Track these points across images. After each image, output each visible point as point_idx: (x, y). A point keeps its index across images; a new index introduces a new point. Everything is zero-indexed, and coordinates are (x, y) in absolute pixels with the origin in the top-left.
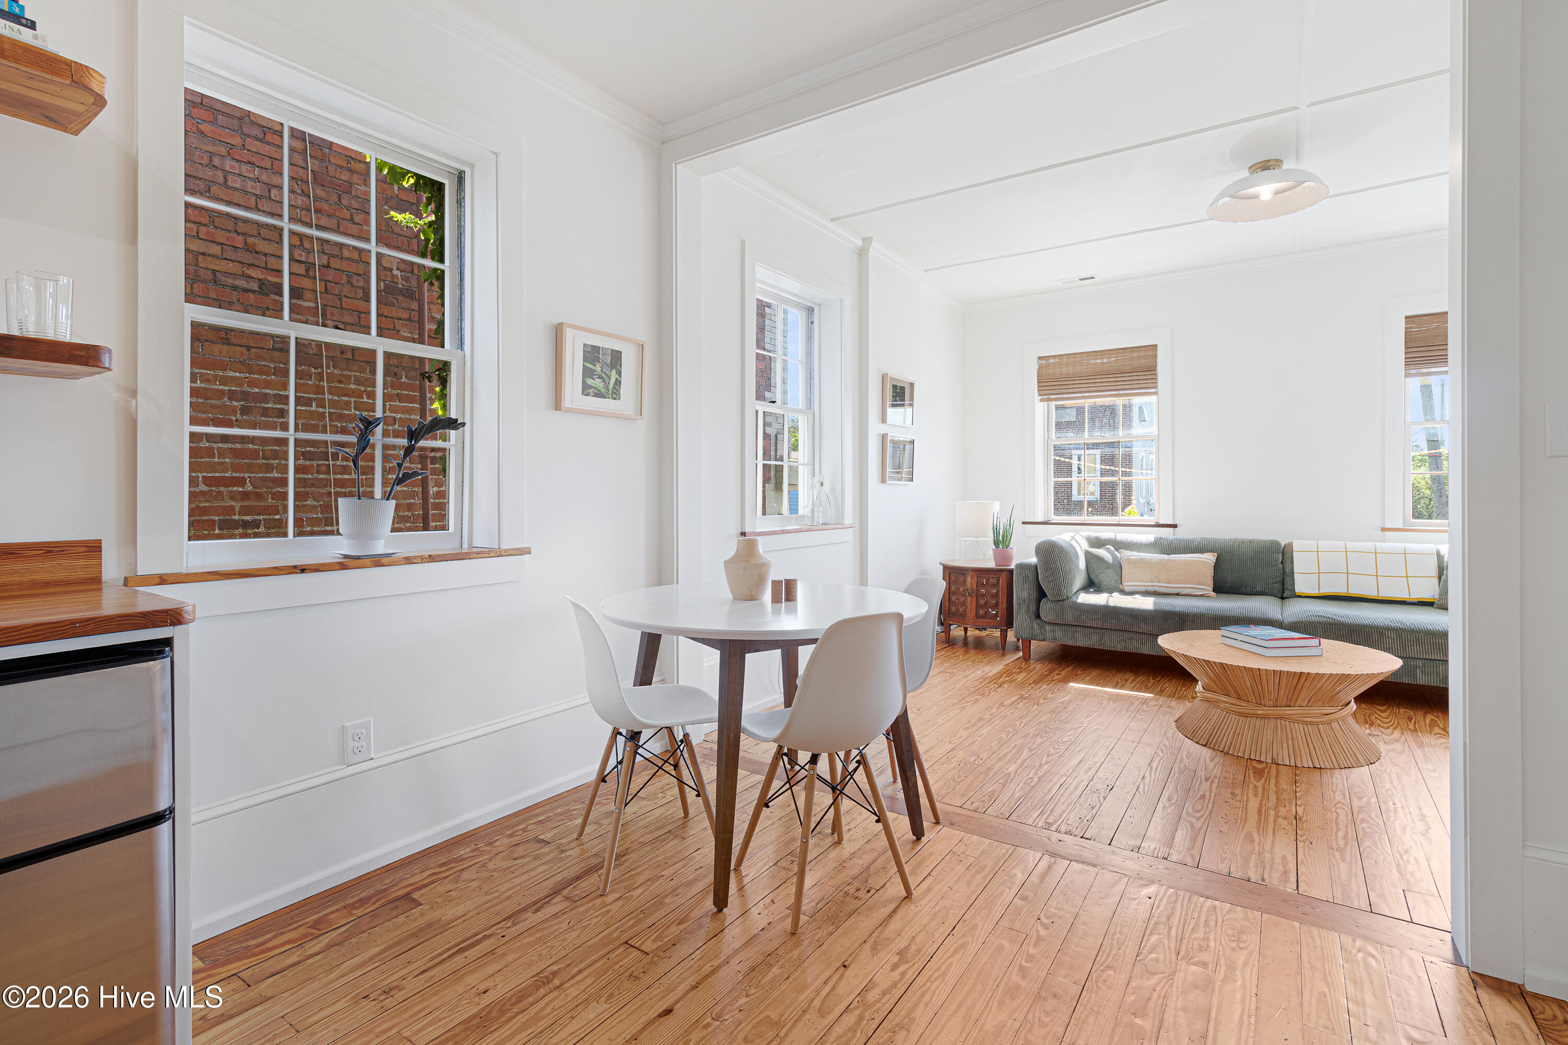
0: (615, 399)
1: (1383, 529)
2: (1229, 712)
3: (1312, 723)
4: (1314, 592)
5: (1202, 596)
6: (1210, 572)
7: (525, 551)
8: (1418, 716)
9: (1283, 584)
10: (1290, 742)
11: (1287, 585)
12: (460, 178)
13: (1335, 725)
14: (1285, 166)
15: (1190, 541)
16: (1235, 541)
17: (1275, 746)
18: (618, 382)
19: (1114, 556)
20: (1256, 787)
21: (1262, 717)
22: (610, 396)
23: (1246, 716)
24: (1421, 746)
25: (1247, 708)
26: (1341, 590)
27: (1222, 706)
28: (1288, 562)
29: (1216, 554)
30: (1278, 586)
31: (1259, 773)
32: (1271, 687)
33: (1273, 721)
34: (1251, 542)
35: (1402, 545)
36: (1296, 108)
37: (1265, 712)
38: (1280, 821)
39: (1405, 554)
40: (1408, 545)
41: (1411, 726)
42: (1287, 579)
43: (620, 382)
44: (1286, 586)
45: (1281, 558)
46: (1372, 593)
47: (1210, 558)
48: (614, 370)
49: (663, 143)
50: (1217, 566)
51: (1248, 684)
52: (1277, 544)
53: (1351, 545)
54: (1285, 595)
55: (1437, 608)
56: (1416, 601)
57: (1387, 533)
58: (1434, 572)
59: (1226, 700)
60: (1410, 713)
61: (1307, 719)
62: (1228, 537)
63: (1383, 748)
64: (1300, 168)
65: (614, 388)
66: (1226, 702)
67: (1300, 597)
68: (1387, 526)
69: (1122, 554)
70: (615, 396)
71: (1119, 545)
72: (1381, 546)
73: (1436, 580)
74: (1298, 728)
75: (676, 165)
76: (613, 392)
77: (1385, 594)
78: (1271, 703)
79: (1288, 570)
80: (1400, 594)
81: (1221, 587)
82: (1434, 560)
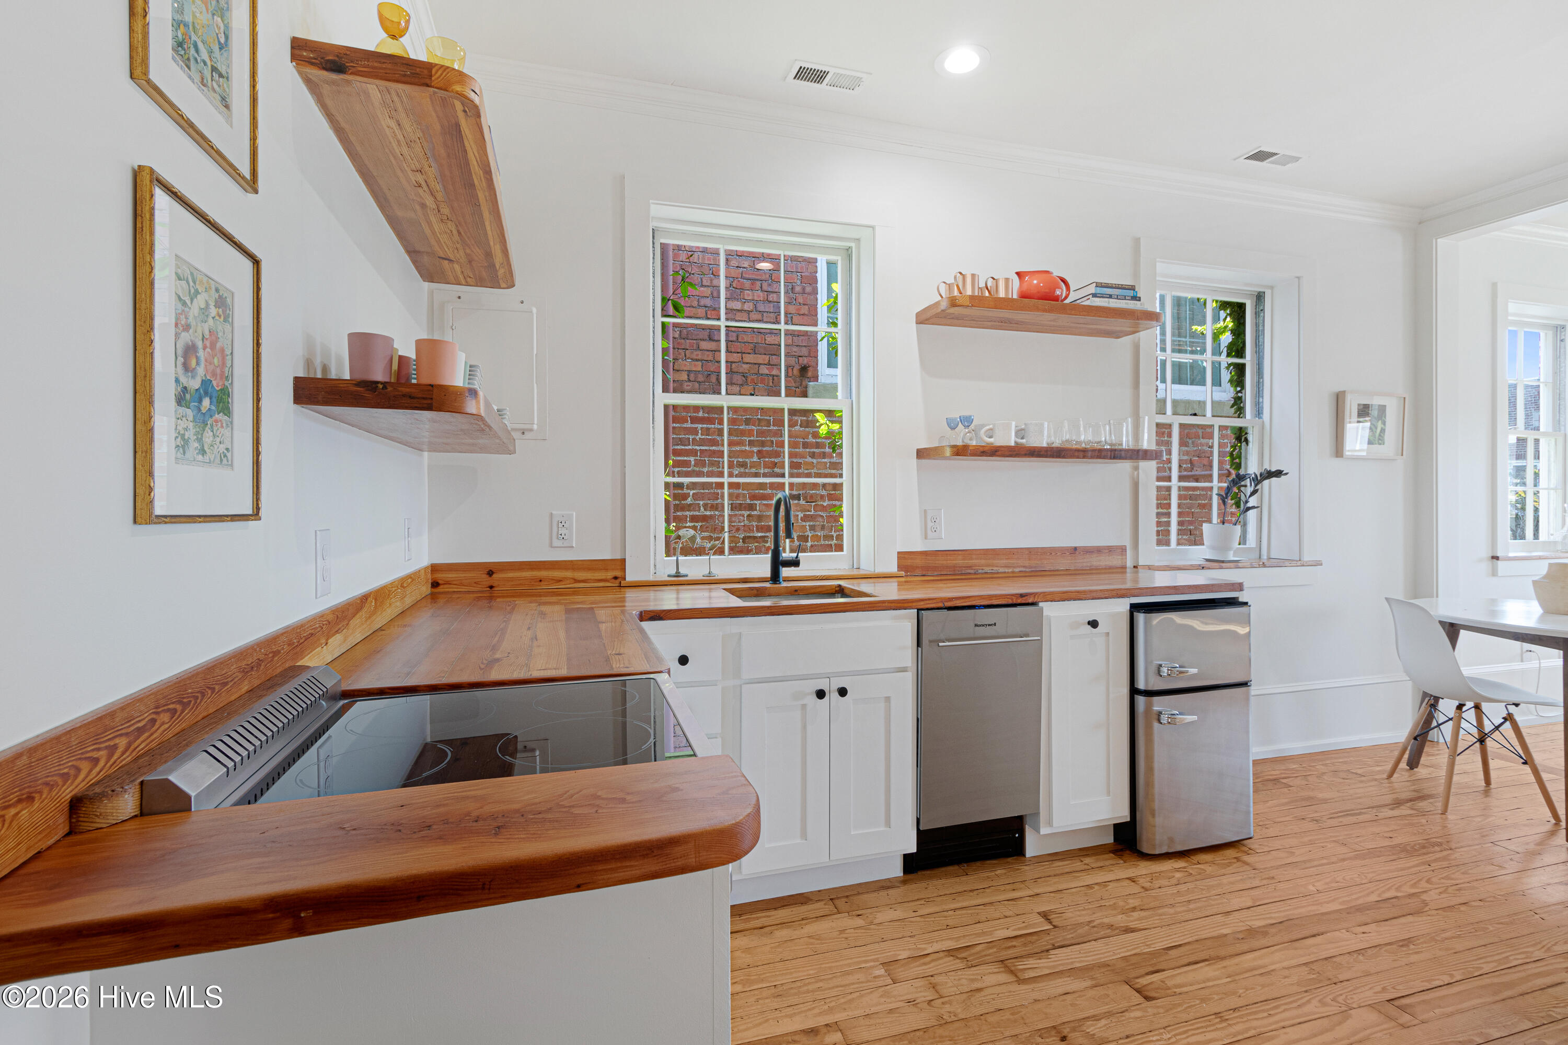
0: (1380, 444)
7: (1318, 564)
12: (1260, 298)
18: (1383, 431)
22: (1377, 442)
43: (1384, 430)
48: (1380, 422)
49: (1420, 223)
65: (1380, 435)
70: (1380, 442)
75: (1436, 239)
76: (1379, 439)
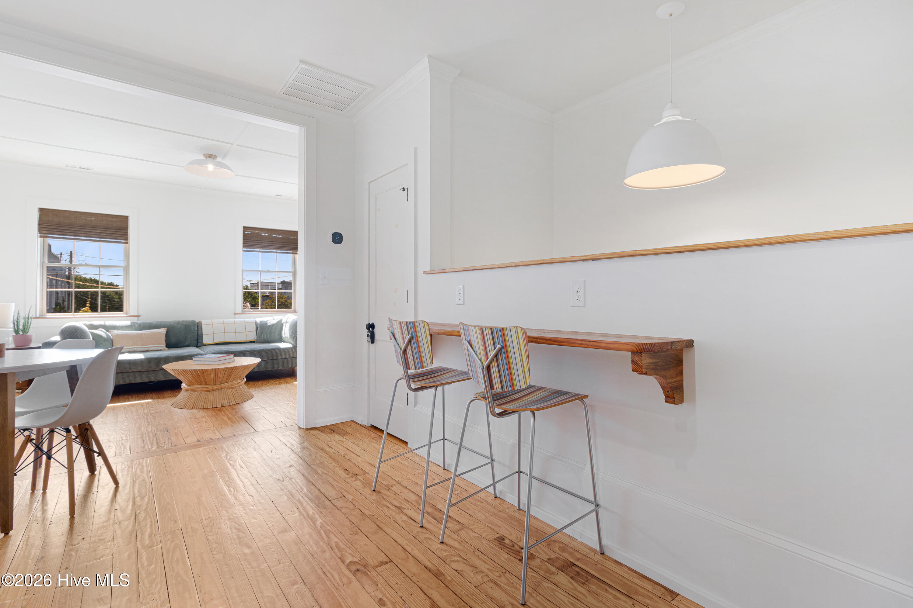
1: (235, 314)
2: (201, 392)
3: (234, 388)
4: (212, 342)
5: (161, 350)
6: (164, 338)
8: (256, 383)
9: (197, 341)
10: (227, 397)
11: (200, 341)
13: (241, 387)
14: (219, 159)
15: (151, 323)
16: (175, 322)
17: (222, 400)
19: (107, 335)
20: (222, 414)
21: (215, 390)
23: (209, 391)
24: (263, 390)
25: (210, 387)
26: (222, 340)
27: (198, 390)
28: (200, 330)
29: (166, 329)
30: (196, 342)
31: (220, 410)
32: (221, 375)
33: (220, 391)
34: (183, 322)
35: (243, 319)
36: (232, 144)
37: (218, 387)
38: (237, 419)
39: (235, 323)
40: (245, 319)
41: (256, 386)
42: (199, 338)
44: (198, 341)
45: (196, 328)
46: (233, 340)
47: (163, 331)
50: (167, 335)
51: (212, 377)
52: (195, 322)
53: (226, 321)
54: (198, 345)
55: (257, 343)
56: (249, 341)
57: (236, 315)
58: (255, 329)
59: (200, 387)
60: (253, 383)
61: (233, 386)
62: (172, 320)
63: (254, 393)
64: (223, 162)
66: (200, 388)
67: (206, 345)
68: (236, 312)
69: (112, 333)
71: (107, 328)
72: (237, 320)
73: (255, 332)
74: (229, 391)
77: (239, 340)
78: (220, 383)
79: (200, 334)
80: (244, 339)
81: (169, 345)
82: (255, 324)
